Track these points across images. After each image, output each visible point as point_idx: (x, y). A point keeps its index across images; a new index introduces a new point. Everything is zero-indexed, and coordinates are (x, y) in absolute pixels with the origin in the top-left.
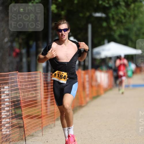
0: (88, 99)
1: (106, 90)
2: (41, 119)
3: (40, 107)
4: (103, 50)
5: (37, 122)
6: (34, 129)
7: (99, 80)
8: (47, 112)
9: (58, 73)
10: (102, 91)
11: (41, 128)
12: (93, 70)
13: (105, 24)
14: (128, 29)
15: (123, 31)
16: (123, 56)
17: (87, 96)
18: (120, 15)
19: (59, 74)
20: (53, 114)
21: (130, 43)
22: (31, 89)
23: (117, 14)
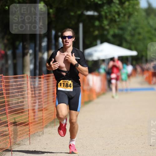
1: (99, 95)
2: (28, 126)
3: (28, 113)
4: (96, 51)
5: (24, 129)
6: (20, 137)
7: (91, 83)
8: (34, 119)
9: (63, 82)
10: (94, 96)
11: (28, 136)
13: (97, 23)
14: (122, 29)
15: (117, 31)
16: (116, 57)
18: (113, 13)
19: (64, 84)
20: (42, 121)
21: (124, 44)
23: (110, 12)
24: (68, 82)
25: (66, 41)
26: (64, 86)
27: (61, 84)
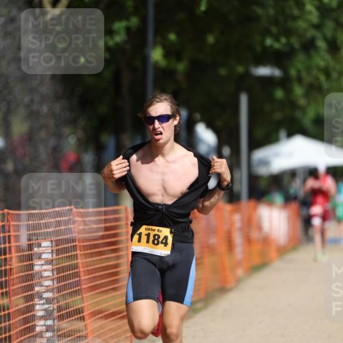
0: (240, 272)
1: (283, 251)
4: (277, 155)
7: (266, 225)
9: (147, 232)
10: (273, 254)
11: (128, 342)
12: (252, 203)
13: (279, 94)
17: (239, 264)
18: (315, 72)
22: (105, 249)
23: (309, 69)
24: (161, 231)
25: (154, 129)
26: (148, 242)
27: (140, 235)
